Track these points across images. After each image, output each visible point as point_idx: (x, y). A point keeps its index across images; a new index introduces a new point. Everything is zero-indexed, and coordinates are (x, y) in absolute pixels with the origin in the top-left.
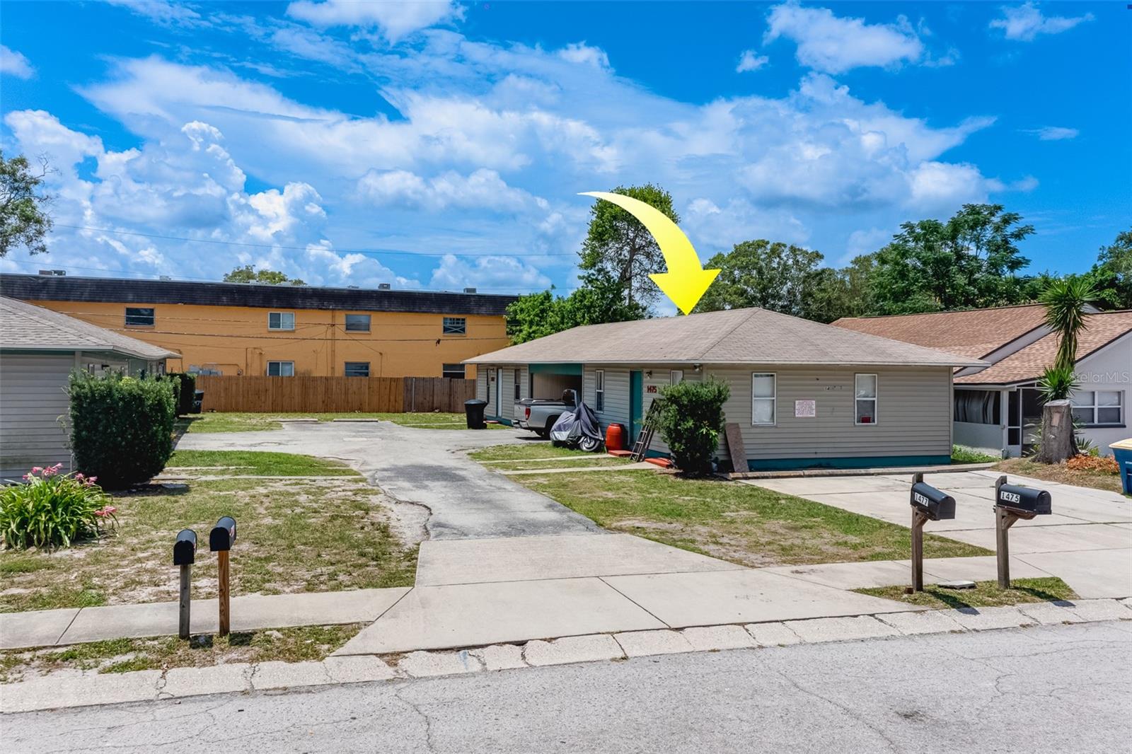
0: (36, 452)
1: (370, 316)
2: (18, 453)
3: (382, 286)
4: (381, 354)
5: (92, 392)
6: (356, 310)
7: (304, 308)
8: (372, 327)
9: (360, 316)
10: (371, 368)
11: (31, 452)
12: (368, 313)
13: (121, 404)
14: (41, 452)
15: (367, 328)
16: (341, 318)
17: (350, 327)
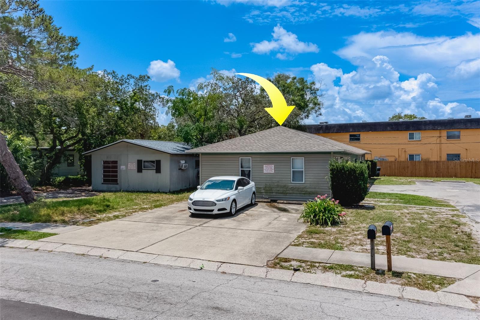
0: (318, 190)
1: (460, 131)
2: (313, 190)
3: (467, 116)
4: (467, 149)
5: (337, 168)
6: (452, 129)
7: (425, 130)
8: (461, 137)
9: (455, 132)
10: (461, 156)
11: (317, 190)
12: (459, 130)
13: (347, 172)
14: (321, 190)
15: (459, 137)
16: (444, 133)
17: (449, 137)
